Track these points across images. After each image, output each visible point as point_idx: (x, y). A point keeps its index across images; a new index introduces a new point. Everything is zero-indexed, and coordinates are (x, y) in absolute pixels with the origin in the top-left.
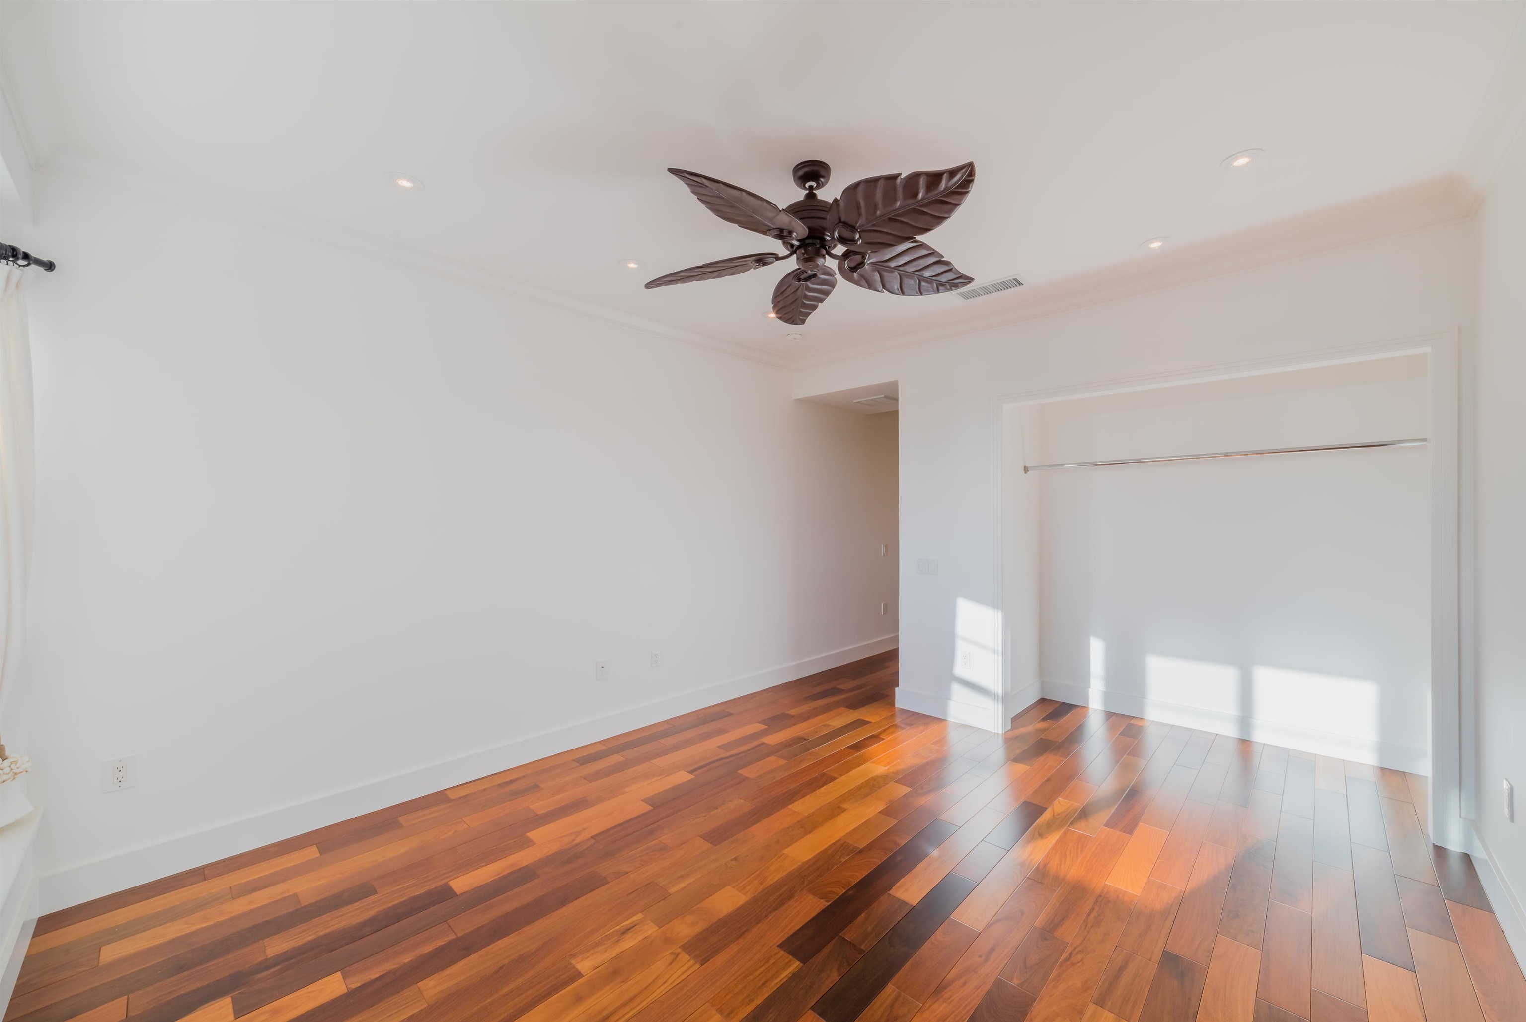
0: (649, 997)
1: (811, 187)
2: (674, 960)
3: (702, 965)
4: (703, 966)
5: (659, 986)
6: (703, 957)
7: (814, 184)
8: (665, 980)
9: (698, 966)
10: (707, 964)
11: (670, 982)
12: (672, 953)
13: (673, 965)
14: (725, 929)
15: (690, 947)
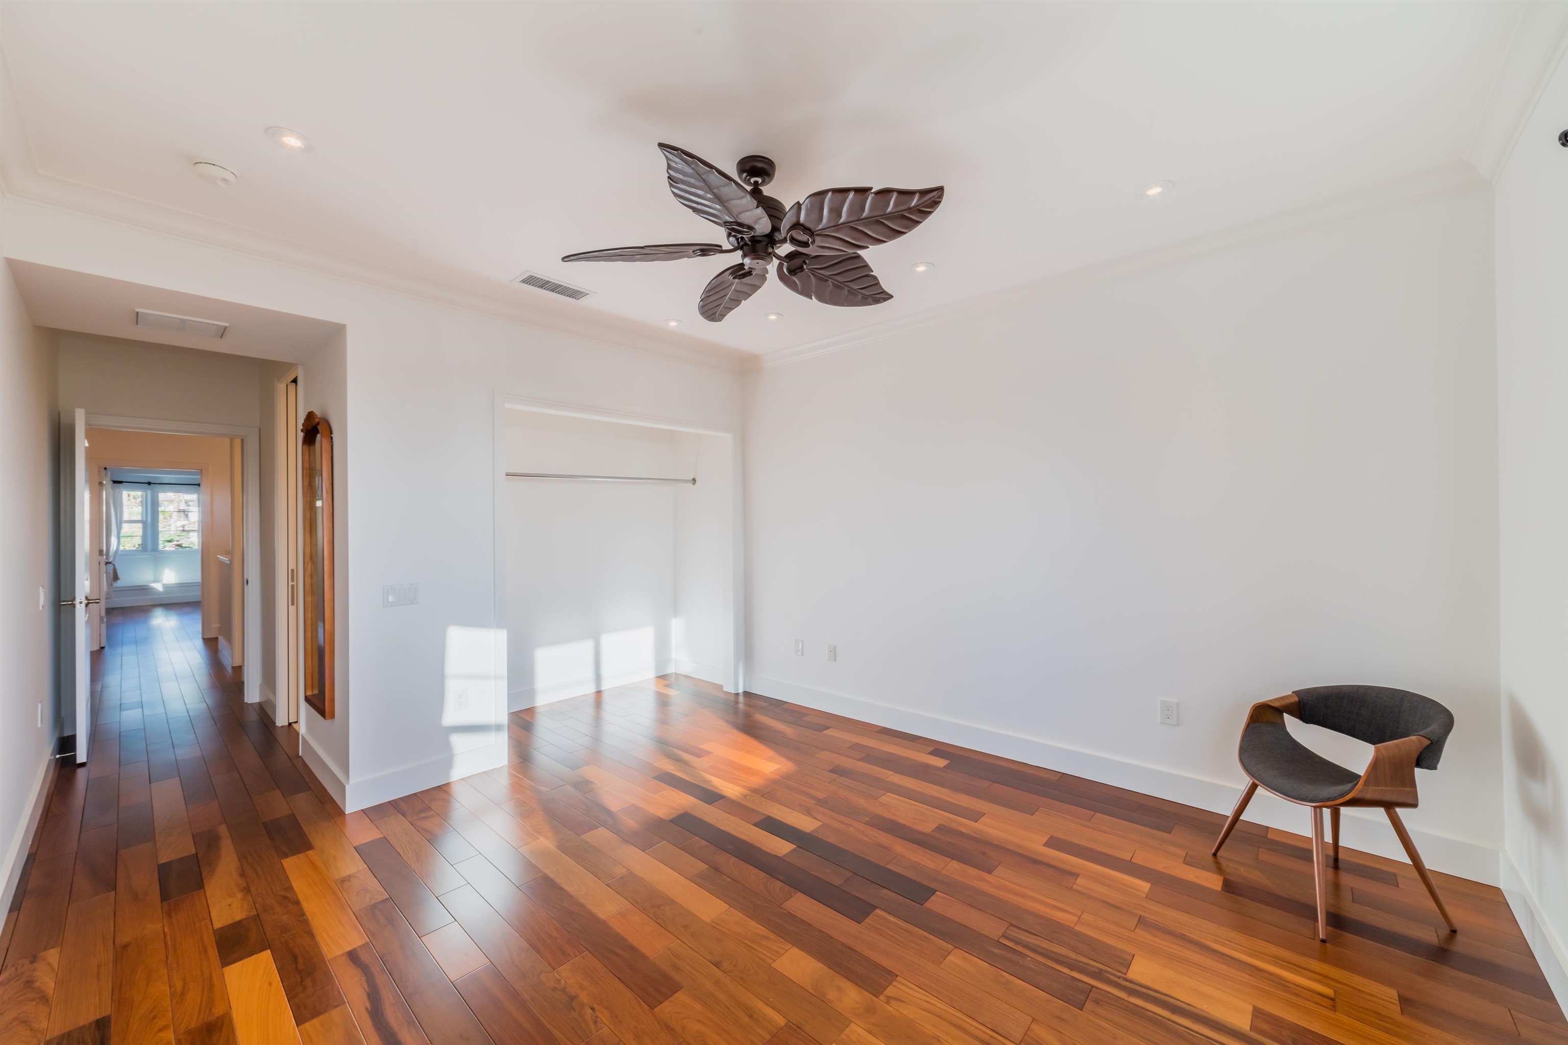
0: (948, 1012)
1: (756, 183)
2: (897, 999)
3: (897, 976)
4: (898, 974)
5: (933, 1006)
6: (886, 975)
7: (760, 180)
8: (925, 1003)
9: (898, 978)
10: (893, 971)
11: (926, 998)
12: (888, 1003)
13: (903, 999)
14: (843, 962)
15: (876, 989)
